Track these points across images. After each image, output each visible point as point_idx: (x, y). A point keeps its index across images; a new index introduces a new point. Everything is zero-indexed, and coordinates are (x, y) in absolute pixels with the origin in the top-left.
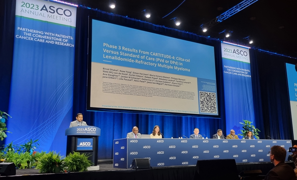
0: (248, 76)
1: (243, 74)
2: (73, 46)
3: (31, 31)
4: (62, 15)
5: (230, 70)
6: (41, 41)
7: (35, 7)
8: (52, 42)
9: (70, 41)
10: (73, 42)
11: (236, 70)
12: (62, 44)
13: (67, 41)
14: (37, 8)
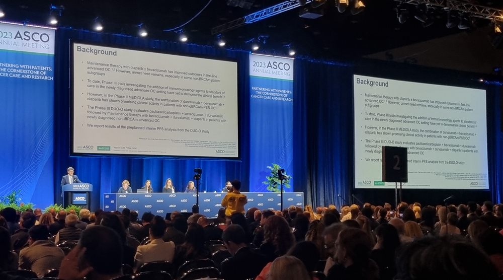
0: (288, 99)
1: (281, 97)
2: (52, 78)
3: (6, 65)
4: (39, 41)
5: (260, 93)
6: (17, 76)
7: (9, 36)
8: (28, 77)
9: (48, 74)
10: (52, 74)
11: (269, 92)
12: (40, 78)
13: (44, 73)
14: (11, 37)
